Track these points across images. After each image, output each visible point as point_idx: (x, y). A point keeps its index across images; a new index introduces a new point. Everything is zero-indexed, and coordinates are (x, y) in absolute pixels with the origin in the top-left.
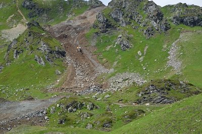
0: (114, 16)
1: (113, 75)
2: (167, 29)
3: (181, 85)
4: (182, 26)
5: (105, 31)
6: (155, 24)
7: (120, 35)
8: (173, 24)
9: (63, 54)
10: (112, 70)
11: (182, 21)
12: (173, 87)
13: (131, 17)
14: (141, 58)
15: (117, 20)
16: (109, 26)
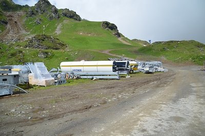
0: (36, 10)
1: (28, 35)
2: (59, 17)
3: (51, 38)
4: (65, 17)
5: (31, 16)
6: (54, 15)
7: (37, 18)
8: (61, 16)
9: (6, 23)
10: (29, 33)
11: (66, 16)
12: (46, 39)
13: (44, 11)
14: (44, 29)
15: (37, 12)
16: (33, 14)
